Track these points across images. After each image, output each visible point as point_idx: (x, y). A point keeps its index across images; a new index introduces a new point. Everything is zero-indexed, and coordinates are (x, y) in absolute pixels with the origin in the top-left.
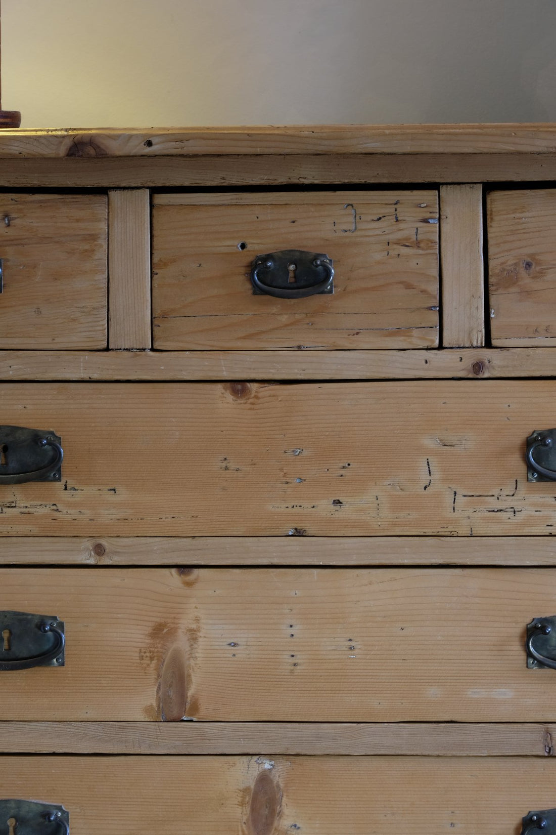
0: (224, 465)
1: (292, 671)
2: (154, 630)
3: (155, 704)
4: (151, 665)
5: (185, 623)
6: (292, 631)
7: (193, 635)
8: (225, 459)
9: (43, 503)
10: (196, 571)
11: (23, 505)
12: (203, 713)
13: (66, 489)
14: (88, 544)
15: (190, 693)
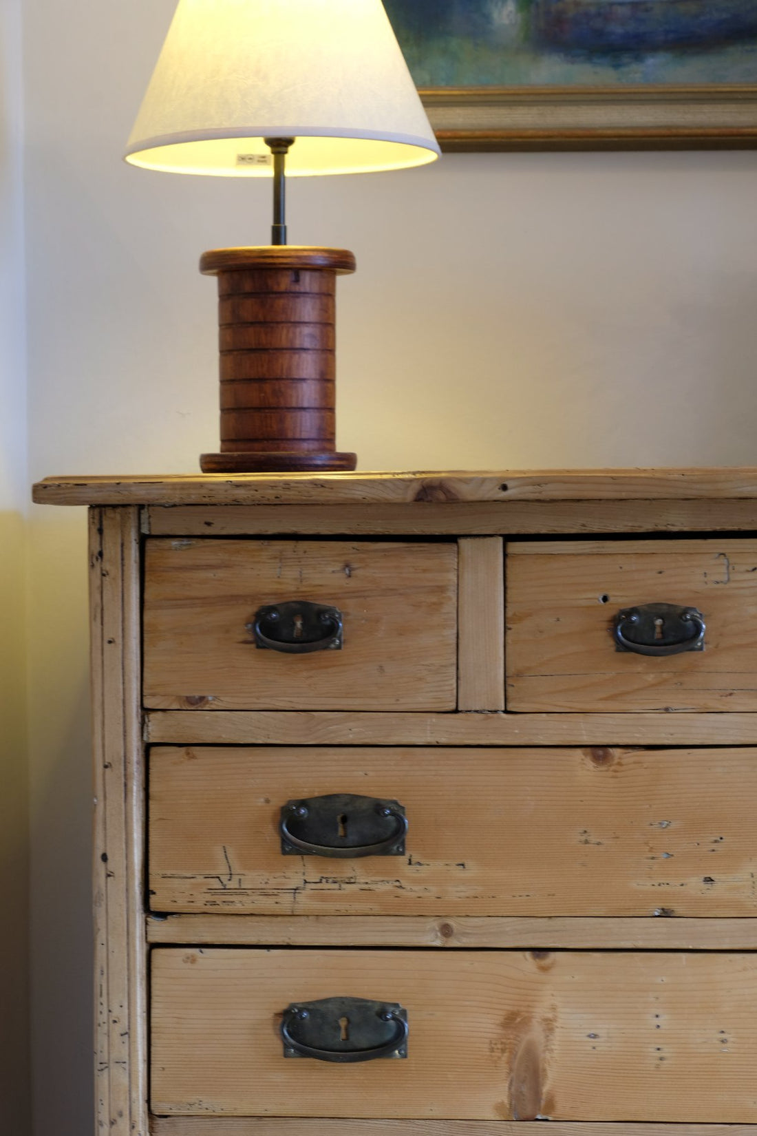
0: (583, 838)
1: (658, 1066)
2: (506, 1019)
3: (506, 1101)
4: (503, 1059)
5: (541, 1011)
6: (657, 1021)
7: (549, 1026)
8: (585, 832)
9: (386, 879)
10: (553, 955)
11: (363, 881)
12: (562, 1109)
13: (410, 864)
14: (434, 924)
15: (545, 1089)
